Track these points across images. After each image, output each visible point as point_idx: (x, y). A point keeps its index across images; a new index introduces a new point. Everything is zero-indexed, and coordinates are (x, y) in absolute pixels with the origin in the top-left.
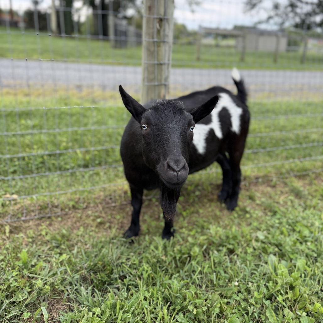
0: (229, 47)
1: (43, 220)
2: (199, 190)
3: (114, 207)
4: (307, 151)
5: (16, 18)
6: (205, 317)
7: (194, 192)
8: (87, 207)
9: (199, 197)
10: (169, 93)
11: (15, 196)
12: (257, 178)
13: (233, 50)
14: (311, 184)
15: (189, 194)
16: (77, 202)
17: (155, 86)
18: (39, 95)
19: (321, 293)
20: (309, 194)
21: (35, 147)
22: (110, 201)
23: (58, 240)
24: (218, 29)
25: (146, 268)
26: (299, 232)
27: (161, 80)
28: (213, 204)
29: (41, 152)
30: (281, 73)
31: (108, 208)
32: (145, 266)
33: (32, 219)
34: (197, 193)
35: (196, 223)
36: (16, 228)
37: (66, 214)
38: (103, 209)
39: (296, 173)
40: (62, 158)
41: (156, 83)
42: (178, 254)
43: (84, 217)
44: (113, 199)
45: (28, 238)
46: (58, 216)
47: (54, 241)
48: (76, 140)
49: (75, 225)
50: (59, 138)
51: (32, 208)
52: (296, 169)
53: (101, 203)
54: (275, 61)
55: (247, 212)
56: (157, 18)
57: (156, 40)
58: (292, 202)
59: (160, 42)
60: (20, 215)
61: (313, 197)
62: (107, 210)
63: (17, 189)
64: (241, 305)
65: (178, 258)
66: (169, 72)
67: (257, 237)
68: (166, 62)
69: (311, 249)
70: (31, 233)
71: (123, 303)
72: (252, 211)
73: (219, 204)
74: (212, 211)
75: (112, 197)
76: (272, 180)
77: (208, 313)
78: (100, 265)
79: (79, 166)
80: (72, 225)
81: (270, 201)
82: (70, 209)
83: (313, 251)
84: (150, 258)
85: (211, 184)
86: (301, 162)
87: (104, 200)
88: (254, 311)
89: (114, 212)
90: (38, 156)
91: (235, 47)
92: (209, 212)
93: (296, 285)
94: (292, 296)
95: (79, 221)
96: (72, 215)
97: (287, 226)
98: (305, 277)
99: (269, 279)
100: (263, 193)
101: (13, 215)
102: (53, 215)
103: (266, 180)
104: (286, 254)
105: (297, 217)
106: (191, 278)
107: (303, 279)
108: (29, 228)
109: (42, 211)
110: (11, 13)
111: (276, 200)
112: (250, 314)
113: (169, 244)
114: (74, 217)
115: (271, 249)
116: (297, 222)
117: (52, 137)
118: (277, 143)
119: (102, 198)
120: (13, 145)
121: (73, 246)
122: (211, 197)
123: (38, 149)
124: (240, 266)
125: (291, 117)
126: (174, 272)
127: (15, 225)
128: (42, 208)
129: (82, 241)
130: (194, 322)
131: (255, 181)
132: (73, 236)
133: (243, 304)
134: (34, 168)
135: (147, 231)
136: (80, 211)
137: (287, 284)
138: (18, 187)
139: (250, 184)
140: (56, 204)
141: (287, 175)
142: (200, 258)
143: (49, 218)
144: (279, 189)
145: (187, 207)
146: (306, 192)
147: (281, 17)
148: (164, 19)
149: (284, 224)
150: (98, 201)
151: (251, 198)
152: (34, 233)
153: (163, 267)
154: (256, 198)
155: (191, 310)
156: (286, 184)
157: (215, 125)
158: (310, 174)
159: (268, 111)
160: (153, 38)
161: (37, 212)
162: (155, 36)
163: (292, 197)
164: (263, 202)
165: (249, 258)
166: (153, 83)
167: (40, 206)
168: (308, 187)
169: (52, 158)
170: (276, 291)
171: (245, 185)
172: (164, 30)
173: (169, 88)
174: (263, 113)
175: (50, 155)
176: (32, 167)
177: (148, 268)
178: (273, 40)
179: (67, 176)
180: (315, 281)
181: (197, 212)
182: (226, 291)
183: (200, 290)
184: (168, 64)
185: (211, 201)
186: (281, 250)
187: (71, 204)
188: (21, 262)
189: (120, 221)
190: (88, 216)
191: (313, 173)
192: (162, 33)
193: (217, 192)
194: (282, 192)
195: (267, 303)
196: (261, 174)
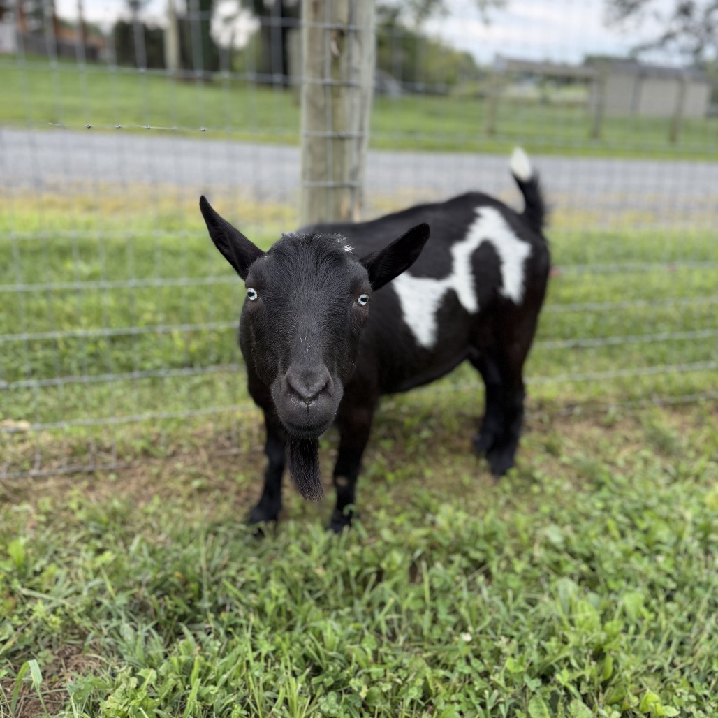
0: (571, 105)
1: (78, 477)
2: (431, 428)
3: (236, 456)
4: (703, 349)
5: (93, 40)
6: (388, 705)
7: (418, 431)
8: (174, 454)
9: (430, 444)
10: (361, 205)
11: (23, 425)
12: (570, 406)
13: (578, 114)
14: (699, 424)
15: (406, 436)
16: (154, 444)
17: (328, 189)
18: (117, 209)
19: (670, 671)
20: (690, 446)
21: (84, 321)
22: (227, 444)
23: (100, 522)
24: (547, 63)
25: (274, 592)
26: (646, 532)
27: (341, 177)
28: (459, 460)
29: (94, 332)
30: (684, 167)
31: (221, 457)
32: (274, 587)
33: (54, 475)
34: (426, 434)
35: (414, 499)
36: (17, 491)
37: (128, 467)
38: (210, 459)
39: (666, 398)
40: (137, 346)
41: (330, 183)
42: (353, 564)
43: (165, 475)
44: (235, 440)
45: (39, 512)
46: (111, 471)
47: (93, 524)
48: (175, 309)
49: (144, 492)
50: (140, 303)
51: (55, 452)
52: (666, 388)
53: (206, 447)
54: (673, 139)
55: (535, 481)
56: (331, 30)
57: (328, 80)
58: (646, 461)
59: (339, 86)
60: (26, 465)
61: (699, 453)
62: (219, 462)
63: (29, 410)
64: (474, 686)
65: (353, 574)
66: (360, 157)
67: (547, 538)
68: (354, 132)
69: (664, 571)
70: (46, 503)
71: (208, 664)
72: (546, 480)
73: (472, 459)
74: (455, 474)
75: (233, 433)
76: (605, 413)
77: (394, 696)
78: (176, 578)
79: (174, 365)
80: (138, 491)
81: (593, 459)
82: (136, 457)
83: (669, 575)
84: (287, 571)
85: (460, 415)
86: (683, 373)
87: (216, 441)
88: (501, 700)
89: (234, 468)
90: (86, 340)
91: (584, 105)
92: (446, 476)
93: (610, 650)
94: (595, 673)
95: (154, 484)
96: (139, 471)
97: (621, 518)
98: (637, 632)
99: (551, 633)
100: (582, 441)
101: (14, 465)
102: (100, 467)
103: (593, 412)
104: (601, 580)
105: (649, 496)
106: (373, 618)
107: (630, 637)
108: (46, 492)
109: (76, 459)
110: (85, 28)
111: (610, 458)
112: (489, 707)
113: (339, 541)
114: (143, 474)
115: (571, 566)
116: (646, 508)
117: (125, 302)
118: (634, 327)
119: (210, 435)
120: (39, 314)
121: (133, 535)
122: (457, 443)
123: (89, 325)
124: (487, 599)
125: (682, 268)
126: (341, 603)
127: (15, 485)
128: (75, 452)
129: (155, 525)
130: (361, 715)
131: (564, 411)
132: (137, 514)
133: (478, 684)
134: (74, 365)
135: (299, 511)
136: (158, 462)
137: (591, 646)
138: (33, 405)
139: (552, 418)
140: (107, 445)
141: (644, 402)
142: (402, 576)
143: (91, 473)
144: (621, 432)
145: (399, 462)
146: (684, 443)
147: (697, 34)
148: (349, 31)
149: (615, 512)
150: (199, 442)
151: (552, 450)
152: (53, 504)
153: (318, 591)
154: (563, 450)
155: (356, 689)
156: (638, 422)
157: (462, 282)
158: (702, 400)
159: (629, 255)
160: (323, 76)
161: (64, 461)
162: (328, 70)
163: (646, 453)
164: (577, 461)
165: (514, 582)
166: (322, 183)
167: (71, 446)
168: (690, 431)
169: (118, 345)
170: (560, 661)
171: (541, 421)
172: (349, 58)
173: (361, 195)
174: (616, 257)
175: (113, 340)
176: (69, 364)
177: (279, 591)
178: (672, 89)
179: (145, 386)
180: (656, 643)
181: (421, 476)
182: (447, 653)
183: (388, 645)
184: (360, 139)
185: (455, 451)
186: (593, 570)
187: (139, 445)
188: (10, 562)
189: (245, 486)
190: (175, 474)
191: (708, 399)
192: (344, 64)
193: (472, 433)
194: (626, 440)
195: (533, 684)
196: (582, 397)
